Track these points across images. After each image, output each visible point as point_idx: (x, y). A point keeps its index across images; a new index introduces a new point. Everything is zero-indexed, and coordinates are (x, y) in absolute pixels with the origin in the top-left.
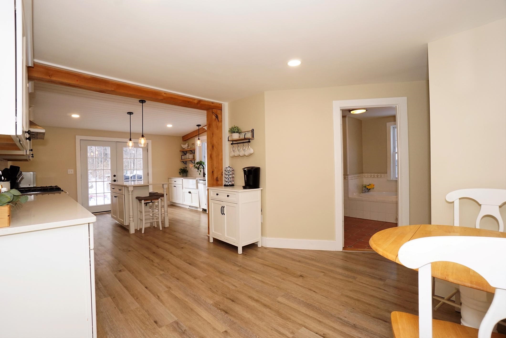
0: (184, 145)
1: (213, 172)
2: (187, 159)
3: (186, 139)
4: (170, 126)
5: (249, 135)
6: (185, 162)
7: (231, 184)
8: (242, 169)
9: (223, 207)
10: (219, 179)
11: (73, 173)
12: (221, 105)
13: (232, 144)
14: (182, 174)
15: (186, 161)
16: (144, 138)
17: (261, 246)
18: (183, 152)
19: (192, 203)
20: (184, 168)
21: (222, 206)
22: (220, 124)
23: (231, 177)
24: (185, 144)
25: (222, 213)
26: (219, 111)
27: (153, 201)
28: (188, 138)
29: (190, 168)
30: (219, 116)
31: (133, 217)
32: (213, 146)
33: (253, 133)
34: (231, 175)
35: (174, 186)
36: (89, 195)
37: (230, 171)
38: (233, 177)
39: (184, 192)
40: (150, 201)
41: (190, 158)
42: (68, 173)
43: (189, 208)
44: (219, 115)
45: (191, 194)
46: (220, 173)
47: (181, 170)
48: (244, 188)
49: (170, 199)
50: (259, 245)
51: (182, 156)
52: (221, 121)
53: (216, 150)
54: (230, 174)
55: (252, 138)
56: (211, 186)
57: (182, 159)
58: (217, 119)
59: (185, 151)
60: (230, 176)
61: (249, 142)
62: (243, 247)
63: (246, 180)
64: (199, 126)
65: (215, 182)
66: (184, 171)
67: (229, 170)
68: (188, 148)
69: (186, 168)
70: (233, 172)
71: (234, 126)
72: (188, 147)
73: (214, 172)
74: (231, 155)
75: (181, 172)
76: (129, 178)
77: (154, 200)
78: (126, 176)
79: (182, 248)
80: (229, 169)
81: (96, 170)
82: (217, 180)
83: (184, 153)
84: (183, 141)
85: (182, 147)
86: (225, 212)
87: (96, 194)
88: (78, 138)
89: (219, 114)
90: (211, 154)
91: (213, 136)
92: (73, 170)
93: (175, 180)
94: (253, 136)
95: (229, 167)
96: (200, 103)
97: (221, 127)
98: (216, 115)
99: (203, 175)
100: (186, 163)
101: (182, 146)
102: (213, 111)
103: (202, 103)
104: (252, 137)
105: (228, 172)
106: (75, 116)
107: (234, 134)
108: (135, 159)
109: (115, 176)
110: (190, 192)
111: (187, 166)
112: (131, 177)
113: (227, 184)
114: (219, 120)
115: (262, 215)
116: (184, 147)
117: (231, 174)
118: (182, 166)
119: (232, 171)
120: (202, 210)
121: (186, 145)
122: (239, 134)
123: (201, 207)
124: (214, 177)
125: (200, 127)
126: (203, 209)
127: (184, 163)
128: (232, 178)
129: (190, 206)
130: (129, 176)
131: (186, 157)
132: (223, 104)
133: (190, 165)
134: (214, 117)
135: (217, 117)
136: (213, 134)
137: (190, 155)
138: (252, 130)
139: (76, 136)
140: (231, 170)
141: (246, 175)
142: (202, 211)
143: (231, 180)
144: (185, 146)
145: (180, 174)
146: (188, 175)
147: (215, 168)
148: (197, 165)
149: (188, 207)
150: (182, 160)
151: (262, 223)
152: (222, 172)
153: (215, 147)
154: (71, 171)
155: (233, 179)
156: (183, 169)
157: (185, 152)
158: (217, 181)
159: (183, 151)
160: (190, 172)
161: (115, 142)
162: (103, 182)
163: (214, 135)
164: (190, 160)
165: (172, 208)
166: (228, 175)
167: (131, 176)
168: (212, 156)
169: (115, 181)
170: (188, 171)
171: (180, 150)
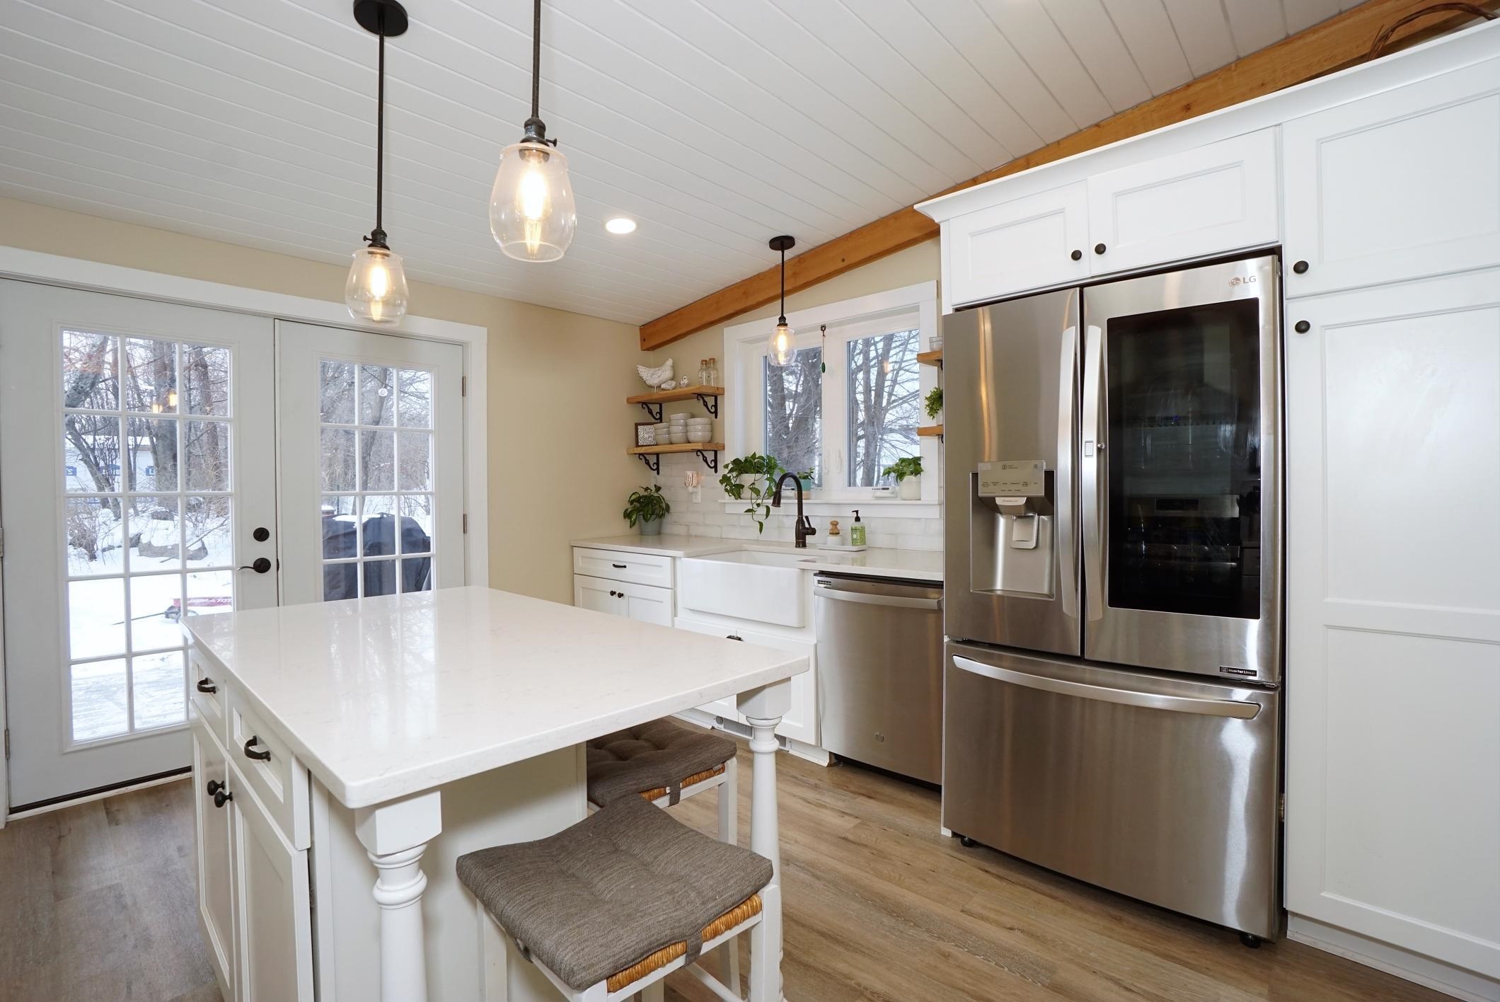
2: (660, 444)
3: (661, 341)
6: (651, 460)
14: (639, 521)
15: (658, 455)
18: (645, 404)
20: (647, 489)
24: (659, 365)
28: (675, 333)
29: (690, 489)
35: (613, 593)
36: (76, 671)
41: (687, 435)
43: (717, 725)
47: (632, 502)
51: (637, 425)
57: (637, 445)
59: (658, 401)
64: (782, 243)
66: (650, 507)
68: (675, 387)
69: (658, 489)
75: (636, 510)
83: (652, 410)
84: (644, 350)
85: (645, 382)
87: (129, 655)
93: (621, 558)
99: (797, 537)
100: (657, 464)
101: (645, 373)
108: (392, 434)
109: (261, 535)
111: (661, 480)
116: (653, 381)
118: (638, 480)
120: (825, 762)
123: (824, 746)
125: (789, 254)
126: (830, 752)
127: (647, 463)
131: (667, 432)
133: (689, 473)
142: (830, 765)
144: (658, 375)
145: (632, 525)
146: (667, 529)
148: (735, 474)
150: (642, 450)
156: (643, 497)
157: (660, 407)
159: (645, 399)
161: (264, 315)
162: (177, 578)
164: (686, 447)
169: (262, 566)
170: (668, 506)
171: (628, 399)
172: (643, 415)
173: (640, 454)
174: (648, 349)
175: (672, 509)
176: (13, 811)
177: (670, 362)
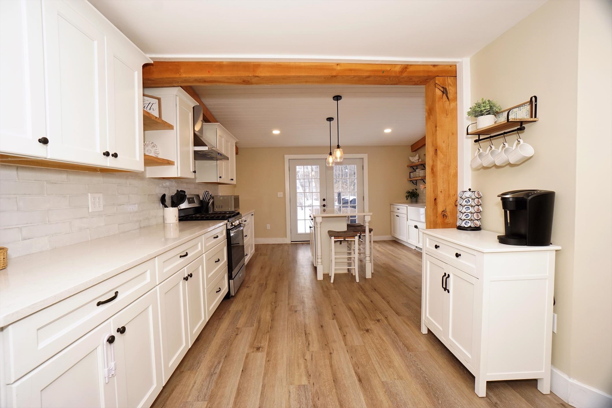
0: (413, 158)
1: (435, 199)
2: (417, 177)
3: (416, 149)
4: (388, 131)
5: (523, 114)
6: (414, 182)
7: (473, 226)
8: (498, 196)
9: (447, 276)
10: (448, 214)
11: (282, 196)
12: (455, 67)
13: (476, 141)
14: (409, 198)
15: (416, 180)
16: (340, 149)
17: (549, 393)
18: (411, 167)
19: (419, 243)
20: (413, 190)
21: (445, 274)
22: (453, 104)
23: (473, 211)
24: (415, 156)
25: (444, 286)
26: (450, 80)
27: (346, 239)
28: (419, 147)
29: (422, 190)
30: (450, 90)
31: (321, 258)
32: (436, 150)
33: (536, 105)
34: (474, 206)
35: (397, 216)
37: (470, 200)
38: (479, 212)
39: (408, 226)
40: (343, 239)
41: (421, 175)
42: (278, 196)
44: (450, 87)
45: (417, 229)
46: (451, 201)
47: (408, 193)
48: (503, 240)
49: (392, 232)
50: (544, 388)
51: (410, 173)
52: (455, 99)
53: (443, 156)
54: (472, 206)
55: (532, 119)
56: (432, 226)
57: (410, 178)
58: (444, 95)
59: (414, 166)
60: (471, 210)
61: (522, 129)
62: (488, 382)
63: (509, 221)
65: (439, 220)
66: (413, 195)
67: (468, 196)
68: (419, 162)
69: (416, 190)
70: (478, 202)
71: (483, 99)
72: (419, 160)
73: (438, 201)
74: (475, 166)
75: (409, 196)
76: (348, 202)
77: (348, 238)
78: (346, 200)
79: (367, 331)
80: (468, 194)
81: (312, 192)
82: (443, 215)
83: (413, 169)
84: (412, 152)
85: (411, 161)
86: (451, 287)
87: (305, 220)
88: (287, 157)
89: (451, 85)
90: (433, 166)
91: (436, 130)
92: (282, 193)
93: (399, 207)
94: (534, 112)
95: (470, 190)
96: (408, 70)
97: (455, 109)
98: (443, 87)
100: (416, 183)
101: (411, 158)
102: (437, 82)
103: (411, 69)
104: (532, 117)
105: (466, 202)
106: (276, 132)
107: (481, 118)
108: (348, 179)
109: (324, 200)
110: (416, 227)
111: (417, 187)
112: (351, 202)
113: (463, 225)
114: (450, 97)
115: (556, 315)
116: (413, 161)
117: (473, 204)
118: (411, 187)
119: (477, 200)
121: (417, 158)
122: (495, 116)
124: (437, 209)
127: (413, 183)
128: (475, 214)
129: (416, 247)
130: (348, 200)
131: (416, 175)
132: (459, 62)
133: (421, 185)
134: (438, 92)
135: (445, 92)
136: (436, 127)
137: (421, 171)
138: (531, 98)
139: (285, 155)
140: (473, 197)
141: (508, 212)
143: (473, 218)
144: (415, 159)
145: (407, 199)
146: (419, 200)
147: (439, 193)
149: (414, 248)
151: (553, 332)
152: (455, 200)
153: (442, 152)
154: (280, 194)
155: (478, 216)
156: (412, 192)
157: (415, 168)
158: (445, 218)
160: (421, 197)
161: (324, 159)
163: (438, 128)
164: (420, 178)
165: (392, 246)
166: (466, 207)
167: (350, 200)
168: (434, 170)
169: (324, 206)
170: (418, 194)
171: (407, 166)
172: (411, 170)
173: (410, 180)
174: (414, 151)
175: (420, 195)
176: (292, 242)
177: (417, 155)
